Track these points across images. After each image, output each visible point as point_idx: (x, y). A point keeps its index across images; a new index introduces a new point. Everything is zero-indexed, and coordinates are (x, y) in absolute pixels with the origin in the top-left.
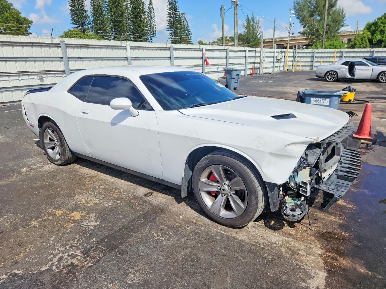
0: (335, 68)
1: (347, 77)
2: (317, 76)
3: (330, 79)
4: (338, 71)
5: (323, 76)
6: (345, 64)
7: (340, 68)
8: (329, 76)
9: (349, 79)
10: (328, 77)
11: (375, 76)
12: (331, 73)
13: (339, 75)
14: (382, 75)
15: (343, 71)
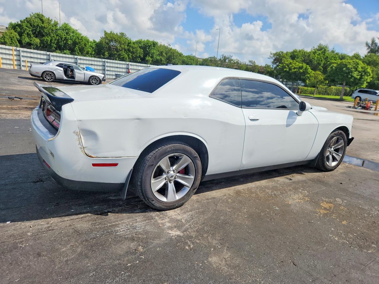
0: (52, 69)
1: (64, 79)
2: (32, 75)
3: (48, 80)
4: (54, 72)
5: (40, 75)
6: (60, 65)
7: (56, 70)
8: (46, 75)
9: (65, 80)
10: (45, 77)
11: (87, 80)
12: (48, 73)
13: (56, 76)
14: (92, 79)
15: (59, 72)
